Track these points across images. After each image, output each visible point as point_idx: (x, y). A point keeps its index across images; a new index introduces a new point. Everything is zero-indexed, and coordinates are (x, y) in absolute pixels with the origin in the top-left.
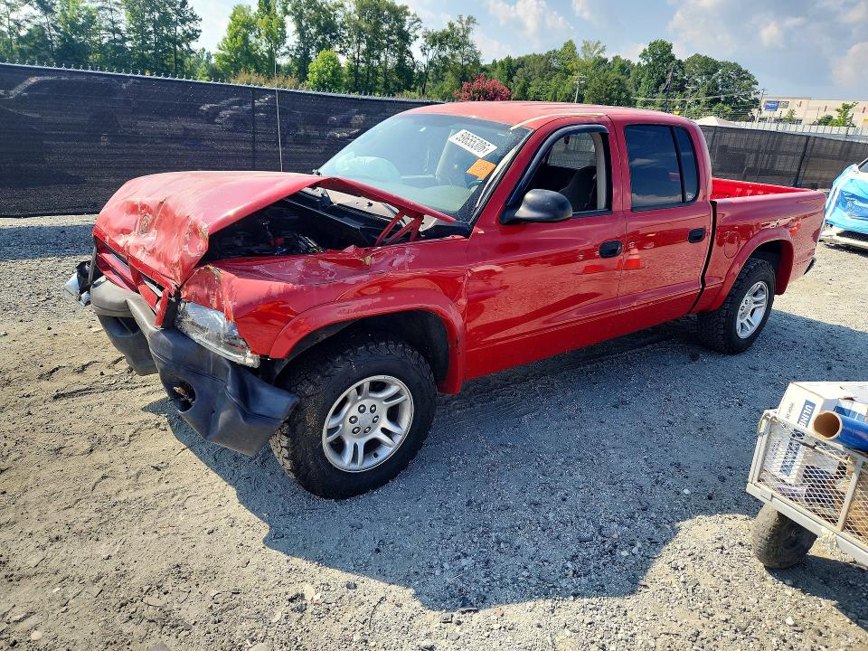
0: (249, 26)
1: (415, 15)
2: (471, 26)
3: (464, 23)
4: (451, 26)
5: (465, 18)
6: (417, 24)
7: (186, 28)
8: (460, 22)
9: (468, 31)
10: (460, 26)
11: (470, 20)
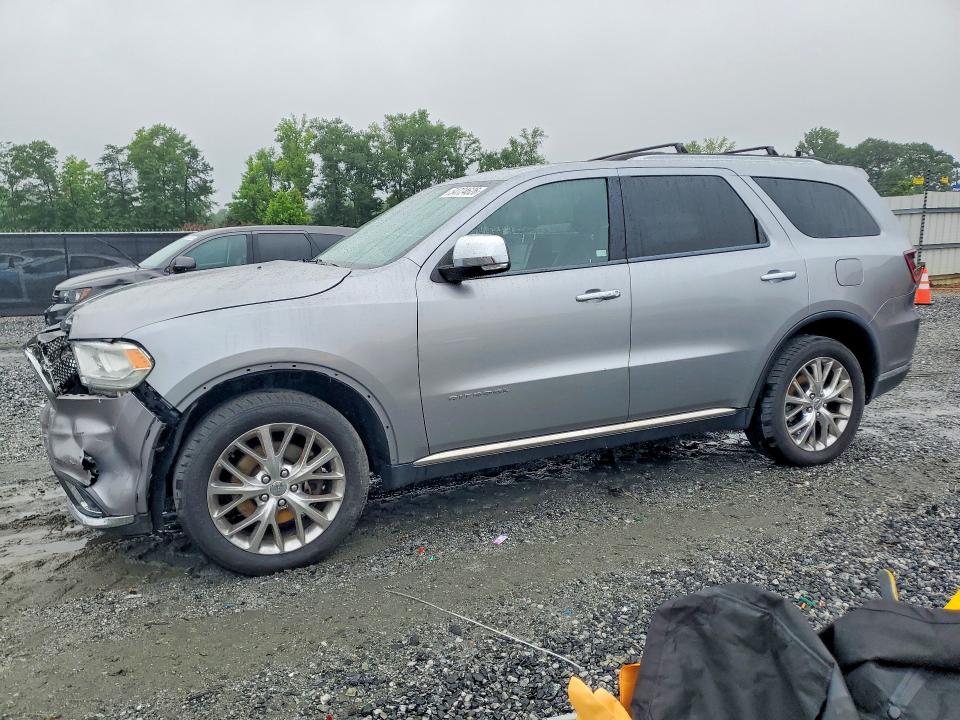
0: (270, 170)
1: (471, 135)
2: (538, 139)
3: (530, 137)
4: (513, 143)
5: (530, 132)
6: (473, 146)
7: (197, 179)
8: (525, 137)
9: (535, 145)
10: (524, 141)
11: (535, 133)
